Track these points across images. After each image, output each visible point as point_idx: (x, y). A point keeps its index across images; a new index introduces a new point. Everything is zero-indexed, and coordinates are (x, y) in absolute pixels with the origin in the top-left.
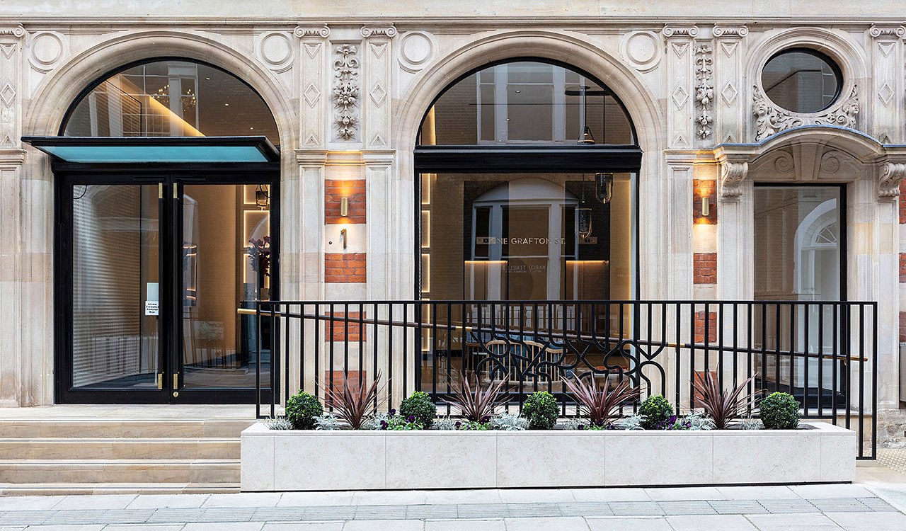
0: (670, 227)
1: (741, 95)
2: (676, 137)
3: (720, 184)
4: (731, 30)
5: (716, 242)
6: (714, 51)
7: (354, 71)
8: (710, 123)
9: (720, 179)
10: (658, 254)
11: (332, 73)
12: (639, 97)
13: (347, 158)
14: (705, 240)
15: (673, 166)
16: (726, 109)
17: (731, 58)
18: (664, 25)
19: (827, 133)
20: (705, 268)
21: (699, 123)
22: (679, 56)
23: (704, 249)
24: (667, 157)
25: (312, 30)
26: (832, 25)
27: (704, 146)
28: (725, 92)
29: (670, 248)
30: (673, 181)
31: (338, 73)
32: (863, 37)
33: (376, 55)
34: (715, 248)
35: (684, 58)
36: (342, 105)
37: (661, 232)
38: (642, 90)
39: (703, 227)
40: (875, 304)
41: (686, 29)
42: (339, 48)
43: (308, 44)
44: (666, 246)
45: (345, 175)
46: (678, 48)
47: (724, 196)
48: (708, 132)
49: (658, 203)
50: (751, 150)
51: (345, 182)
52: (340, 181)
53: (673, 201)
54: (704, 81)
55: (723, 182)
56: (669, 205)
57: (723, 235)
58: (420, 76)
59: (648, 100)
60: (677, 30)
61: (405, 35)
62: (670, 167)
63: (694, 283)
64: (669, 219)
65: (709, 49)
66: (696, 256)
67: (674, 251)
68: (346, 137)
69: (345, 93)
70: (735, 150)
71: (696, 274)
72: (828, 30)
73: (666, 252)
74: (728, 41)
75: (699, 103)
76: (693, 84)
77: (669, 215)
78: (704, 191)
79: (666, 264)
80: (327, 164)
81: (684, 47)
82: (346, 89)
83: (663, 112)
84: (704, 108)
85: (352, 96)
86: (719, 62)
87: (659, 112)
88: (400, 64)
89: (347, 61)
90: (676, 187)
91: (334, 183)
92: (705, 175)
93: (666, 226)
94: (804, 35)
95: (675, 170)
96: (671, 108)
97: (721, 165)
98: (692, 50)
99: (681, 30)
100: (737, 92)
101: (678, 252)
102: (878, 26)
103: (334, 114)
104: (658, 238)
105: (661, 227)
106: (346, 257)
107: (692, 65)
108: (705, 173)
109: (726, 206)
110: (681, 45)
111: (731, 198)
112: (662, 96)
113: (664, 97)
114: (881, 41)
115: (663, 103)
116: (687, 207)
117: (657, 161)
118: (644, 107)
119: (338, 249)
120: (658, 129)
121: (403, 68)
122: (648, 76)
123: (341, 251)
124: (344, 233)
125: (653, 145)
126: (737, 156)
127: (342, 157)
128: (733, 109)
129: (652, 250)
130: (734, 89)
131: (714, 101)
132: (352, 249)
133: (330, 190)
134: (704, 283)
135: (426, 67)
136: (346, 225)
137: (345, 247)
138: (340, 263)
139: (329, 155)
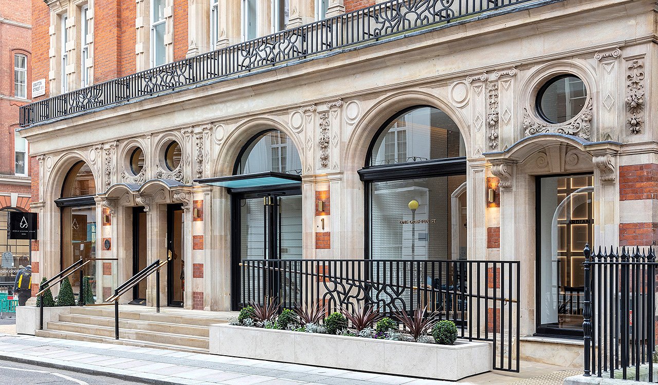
0: (473, 211)
1: (513, 117)
2: (476, 149)
4: (505, 72)
5: (500, 219)
6: (498, 88)
7: (328, 128)
8: (496, 138)
11: (318, 130)
13: (323, 178)
14: (494, 218)
16: (504, 127)
18: (467, 76)
19: (548, 139)
20: (493, 237)
21: (490, 138)
22: (478, 94)
23: (493, 225)
24: (470, 163)
25: (307, 108)
26: (573, 56)
28: (504, 115)
29: (472, 224)
30: (475, 179)
31: (321, 131)
32: (594, 61)
33: (334, 117)
34: (499, 223)
35: (480, 96)
36: (322, 148)
39: (494, 209)
40: (518, 263)
41: (479, 76)
42: (321, 116)
43: (307, 116)
45: (323, 188)
46: (477, 90)
48: (495, 144)
50: (500, 156)
51: (324, 191)
52: (321, 191)
53: (475, 193)
54: (493, 109)
56: (472, 195)
57: (503, 214)
58: (354, 126)
59: (463, 126)
60: (474, 78)
61: (346, 105)
62: (472, 170)
63: (488, 248)
64: (473, 205)
65: (496, 87)
66: (489, 230)
67: (475, 226)
68: (325, 166)
69: (322, 141)
70: (491, 156)
71: (488, 241)
72: (569, 61)
74: (505, 79)
75: (490, 125)
77: (472, 202)
78: (494, 185)
80: (316, 182)
81: (480, 88)
82: (323, 138)
84: (493, 128)
85: (326, 143)
86: (500, 95)
88: (346, 121)
89: (324, 122)
90: (477, 183)
91: (319, 192)
94: (556, 66)
96: (473, 131)
99: (477, 77)
100: (511, 114)
101: (478, 226)
102: (600, 52)
103: (320, 153)
106: (324, 234)
107: (484, 100)
111: (507, 189)
112: (470, 123)
114: (604, 62)
119: (320, 230)
120: (469, 145)
121: (347, 123)
122: (464, 110)
123: (322, 231)
124: (322, 220)
127: (321, 178)
128: (509, 126)
130: (509, 112)
131: (499, 122)
132: (326, 230)
133: (318, 197)
134: (494, 248)
135: (356, 121)
136: (323, 216)
137: (323, 229)
138: (322, 237)
139: (315, 177)
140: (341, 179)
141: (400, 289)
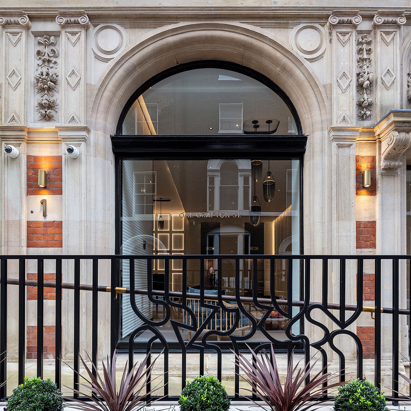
0: (334, 198)
1: (399, 79)
2: (340, 116)
3: (380, 158)
4: (390, 19)
5: (375, 211)
6: (373, 41)
7: (54, 60)
8: (370, 105)
9: (380, 154)
10: (323, 223)
11: (34, 61)
12: (306, 84)
13: (46, 136)
14: (366, 210)
15: (338, 143)
16: (385, 91)
17: (390, 46)
18: (329, 15)
20: (366, 234)
21: (360, 105)
22: (343, 44)
23: (365, 217)
24: (332, 133)
25: (12, 19)
27: (365, 126)
28: (384, 76)
29: (335, 216)
30: (338, 156)
31: (40, 62)
33: (71, 42)
34: (374, 216)
35: (347, 46)
36: (42, 90)
37: (326, 203)
38: (310, 77)
39: (364, 198)
41: (349, 18)
42: (41, 39)
43: (11, 33)
44: (331, 215)
45: (45, 151)
46: (341, 37)
47: (384, 169)
48: (368, 113)
49: (323, 177)
51: (46, 158)
52: (41, 157)
53: (338, 174)
54: (365, 67)
55: (383, 157)
56: (334, 177)
57: (382, 205)
58: (111, 64)
59: (314, 85)
60: (342, 18)
61: (98, 27)
62: (334, 144)
63: (357, 248)
64: (334, 190)
65: (369, 39)
66: (358, 224)
67: (338, 219)
68: (47, 118)
69: (44, 77)
71: (358, 239)
73: (331, 220)
74: (387, 30)
75: (360, 87)
76: (355, 70)
77: (334, 186)
78: (365, 166)
79: (330, 231)
80: (29, 142)
81: (347, 37)
82: (44, 74)
83: (328, 95)
84: (365, 92)
85: (51, 81)
86: (379, 49)
87: (324, 95)
88: (95, 53)
89: (47, 50)
90: (340, 162)
91: (36, 158)
92: (366, 152)
93: (331, 198)
95: (340, 146)
96: (336, 91)
97: (380, 142)
98: (354, 41)
99: (345, 19)
100: (395, 77)
101: (342, 220)
103: (35, 99)
104: (323, 208)
105: (326, 198)
106: (46, 225)
107: (354, 54)
108: (365, 150)
109: (385, 179)
110: (344, 34)
111: (389, 171)
112: (327, 81)
113: (329, 82)
115: (328, 88)
116: (349, 179)
117: (322, 140)
118: (310, 93)
119: (38, 217)
120: (323, 111)
121: (97, 57)
122: (315, 64)
123: (41, 218)
124: (43, 202)
125: (318, 126)
126: (404, 125)
127: (41, 135)
128: (391, 92)
129: (317, 218)
130: (392, 73)
131: (374, 85)
132: (51, 217)
133: (32, 165)
134: (365, 248)
135: (117, 56)
136: (45, 196)
137: (45, 215)
138: (41, 230)
139: (29, 133)
140: (84, 139)
141: (348, 314)
